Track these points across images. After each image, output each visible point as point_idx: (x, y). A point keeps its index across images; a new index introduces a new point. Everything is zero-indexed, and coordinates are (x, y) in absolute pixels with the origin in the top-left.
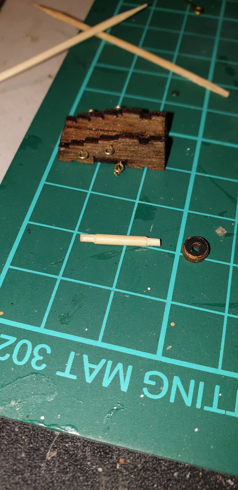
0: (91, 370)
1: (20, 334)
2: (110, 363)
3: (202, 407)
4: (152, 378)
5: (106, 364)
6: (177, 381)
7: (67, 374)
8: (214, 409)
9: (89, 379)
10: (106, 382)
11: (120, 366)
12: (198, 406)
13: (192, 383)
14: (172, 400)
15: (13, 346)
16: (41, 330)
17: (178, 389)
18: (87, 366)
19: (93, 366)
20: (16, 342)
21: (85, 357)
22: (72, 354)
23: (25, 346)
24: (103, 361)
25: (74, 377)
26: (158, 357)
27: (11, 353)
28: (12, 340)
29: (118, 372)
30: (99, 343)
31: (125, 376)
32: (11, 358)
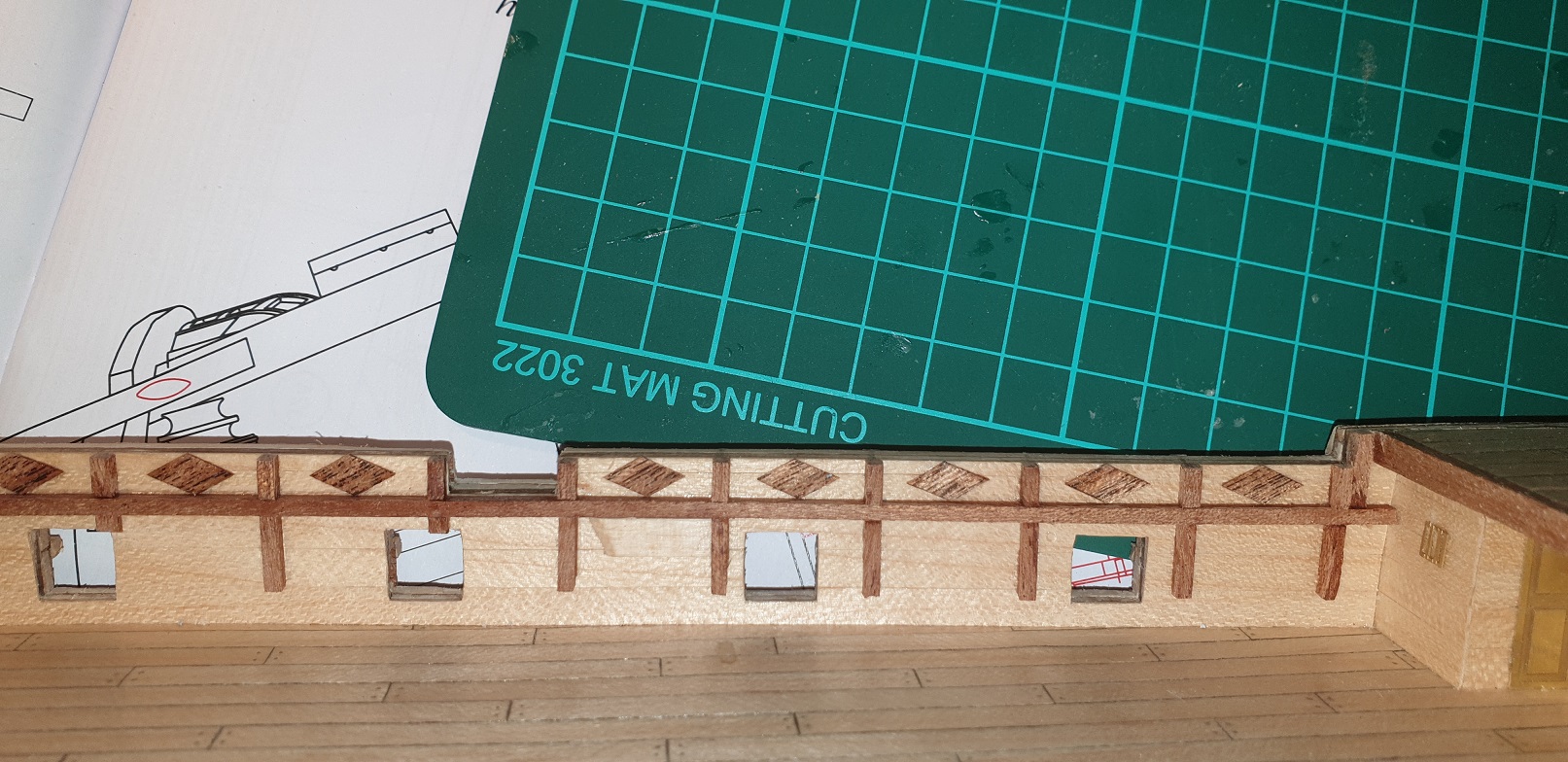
0: (633, 383)
1: (544, 343)
2: (654, 374)
3: (758, 420)
4: (701, 390)
5: (649, 377)
6: (730, 393)
7: (604, 388)
8: (771, 423)
9: (630, 393)
10: (650, 396)
11: (665, 378)
12: (754, 420)
13: (748, 394)
14: (724, 414)
15: (539, 356)
16: (569, 337)
17: (731, 400)
18: (627, 378)
19: (634, 378)
20: (541, 353)
21: (625, 368)
22: (610, 365)
23: (551, 358)
24: (646, 372)
25: (614, 392)
26: (710, 365)
27: (537, 367)
28: (536, 351)
29: (664, 384)
30: (640, 352)
31: (671, 388)
32: (536, 372)
